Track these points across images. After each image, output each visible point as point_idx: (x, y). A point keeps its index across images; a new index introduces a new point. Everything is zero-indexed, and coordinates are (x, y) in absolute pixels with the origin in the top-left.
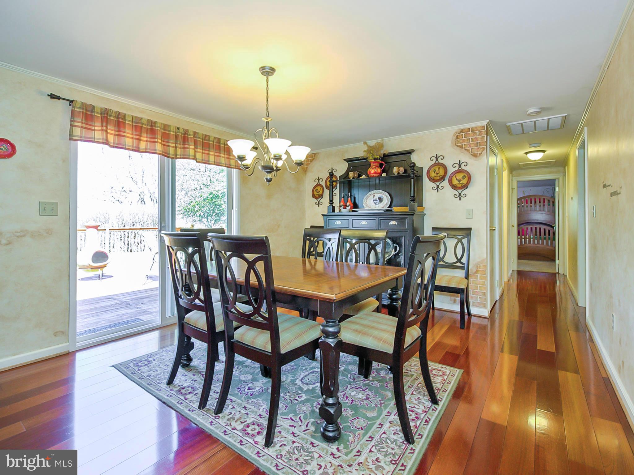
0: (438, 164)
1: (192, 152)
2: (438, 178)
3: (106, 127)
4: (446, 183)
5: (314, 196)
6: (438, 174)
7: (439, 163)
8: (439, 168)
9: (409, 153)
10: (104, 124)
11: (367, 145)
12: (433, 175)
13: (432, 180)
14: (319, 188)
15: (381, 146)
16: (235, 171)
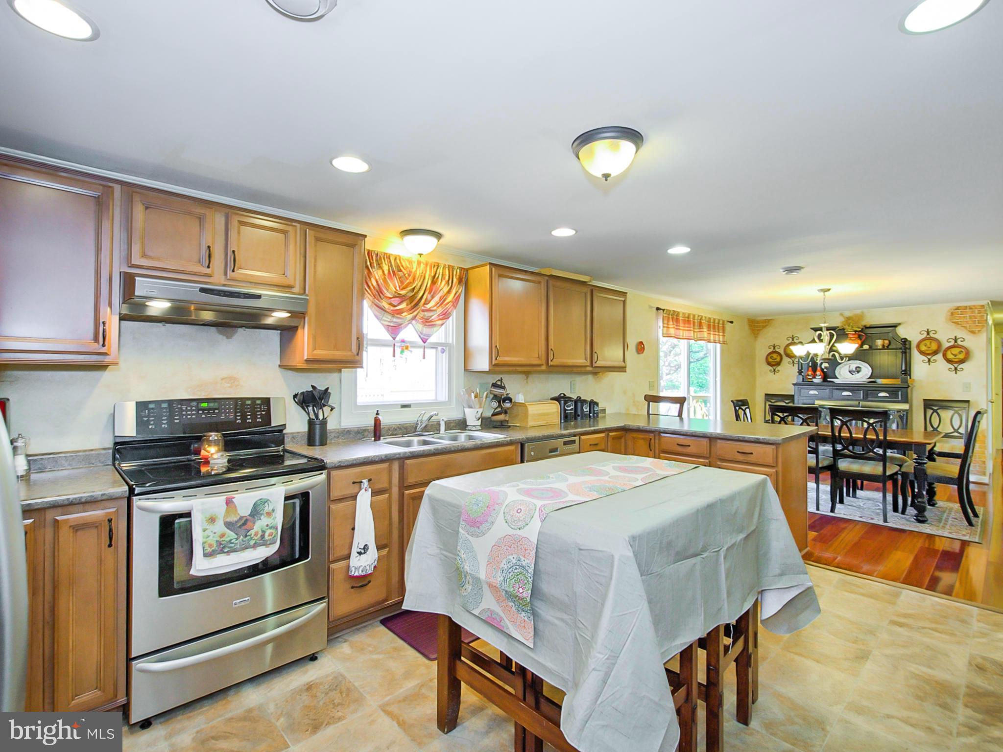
0: (929, 337)
1: (705, 335)
2: (930, 352)
3: (668, 324)
4: (939, 357)
5: (769, 364)
6: (929, 348)
7: (931, 337)
8: (931, 342)
9: (895, 326)
10: (665, 322)
11: (844, 317)
12: (923, 348)
13: (922, 353)
14: (775, 356)
15: (861, 317)
16: (718, 345)
